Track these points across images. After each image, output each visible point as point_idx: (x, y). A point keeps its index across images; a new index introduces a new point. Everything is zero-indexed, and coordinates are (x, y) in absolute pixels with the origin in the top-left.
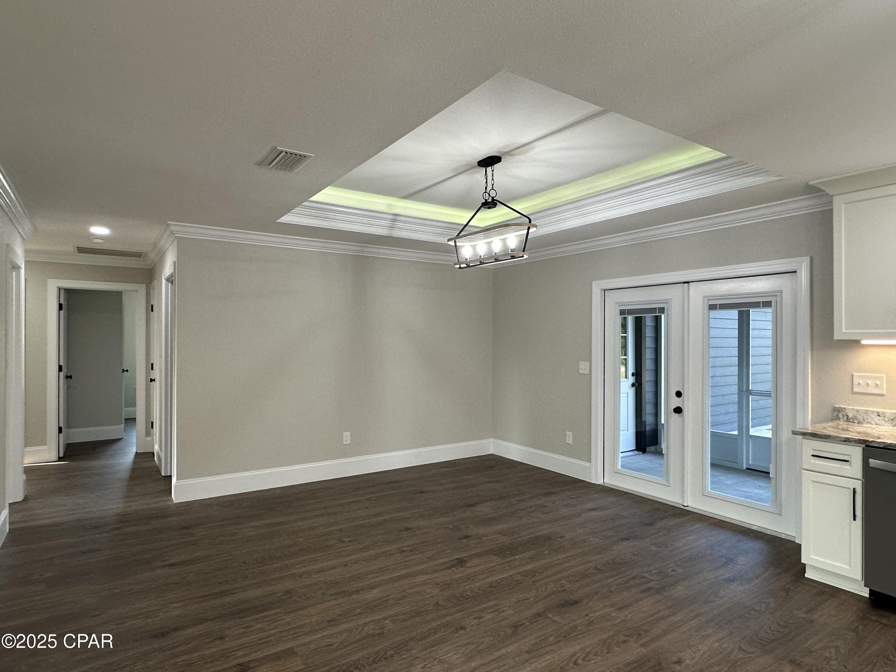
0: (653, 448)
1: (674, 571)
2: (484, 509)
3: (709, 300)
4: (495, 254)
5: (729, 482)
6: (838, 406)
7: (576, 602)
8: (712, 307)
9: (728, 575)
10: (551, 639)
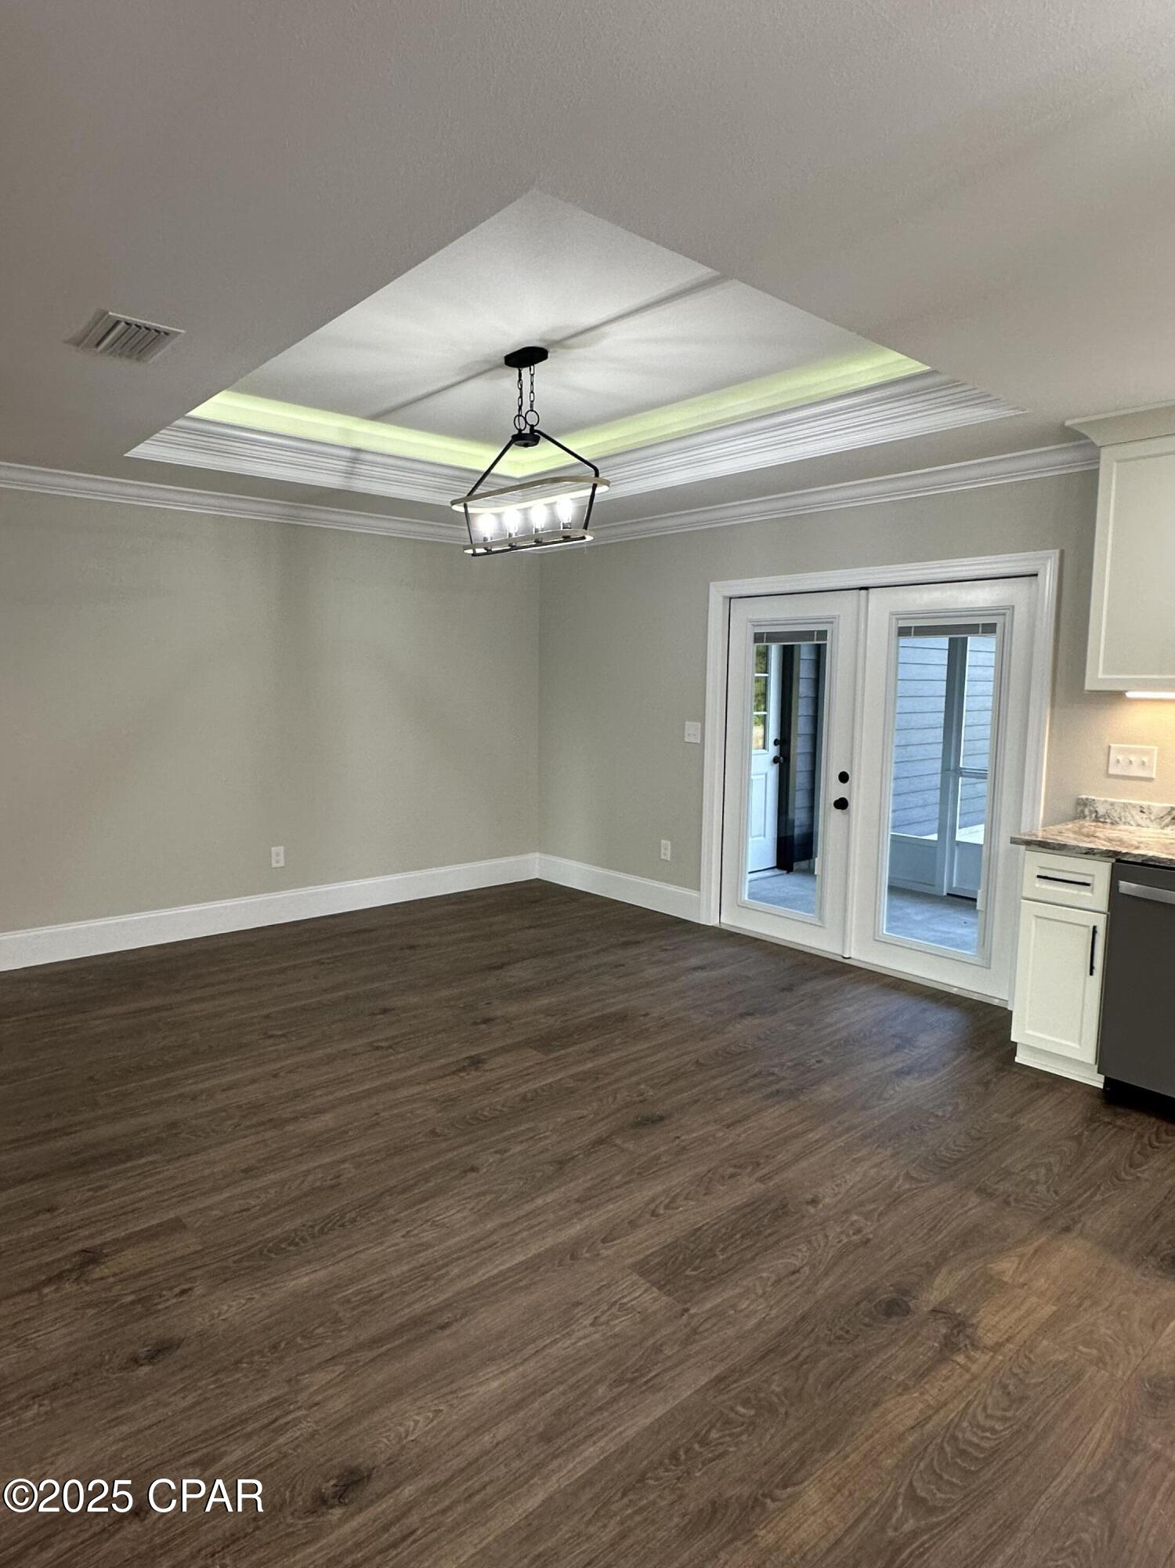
0: (804, 864)
1: (818, 1062)
2: (518, 974)
3: (898, 619)
4: (537, 531)
5: (919, 918)
6: (1084, 797)
7: (662, 1119)
8: (903, 632)
9: (900, 1066)
10: (618, 1178)
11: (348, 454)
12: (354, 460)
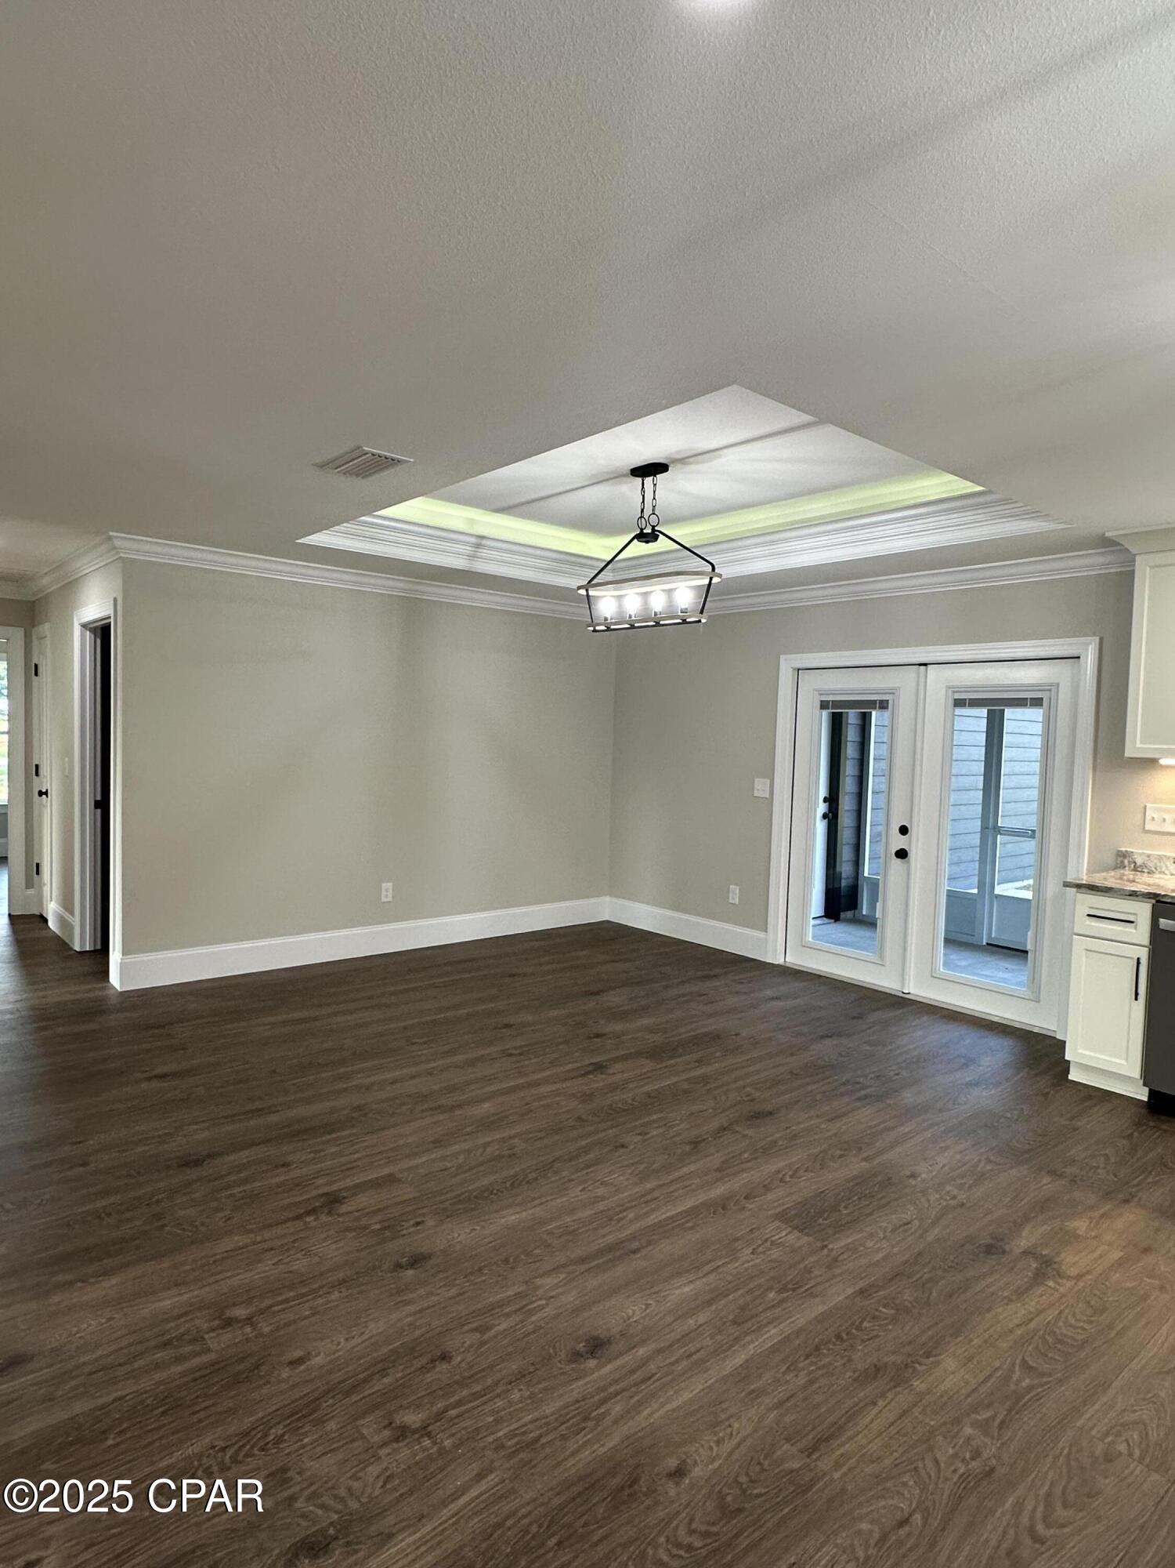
0: (849, 914)
1: (897, 1074)
2: (615, 999)
3: (954, 692)
4: (656, 614)
5: (964, 963)
6: (1124, 849)
7: (771, 1113)
8: (959, 703)
9: (968, 1079)
11: (473, 540)
12: (478, 546)
